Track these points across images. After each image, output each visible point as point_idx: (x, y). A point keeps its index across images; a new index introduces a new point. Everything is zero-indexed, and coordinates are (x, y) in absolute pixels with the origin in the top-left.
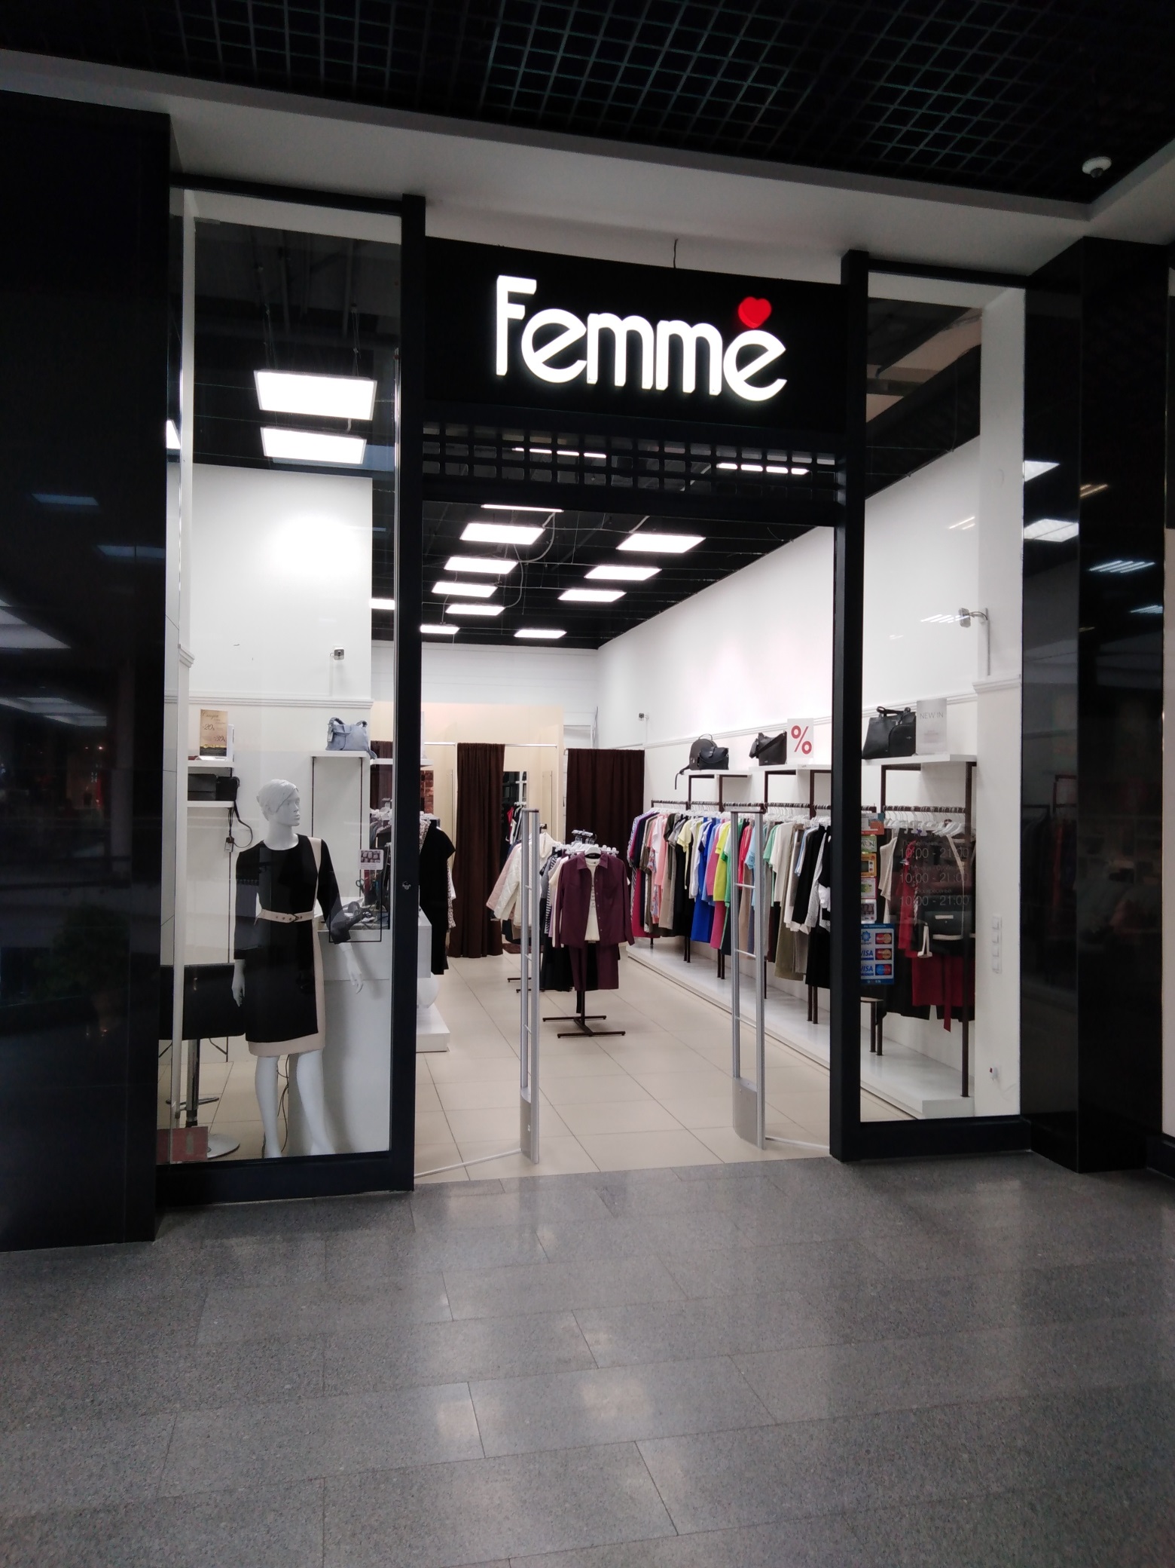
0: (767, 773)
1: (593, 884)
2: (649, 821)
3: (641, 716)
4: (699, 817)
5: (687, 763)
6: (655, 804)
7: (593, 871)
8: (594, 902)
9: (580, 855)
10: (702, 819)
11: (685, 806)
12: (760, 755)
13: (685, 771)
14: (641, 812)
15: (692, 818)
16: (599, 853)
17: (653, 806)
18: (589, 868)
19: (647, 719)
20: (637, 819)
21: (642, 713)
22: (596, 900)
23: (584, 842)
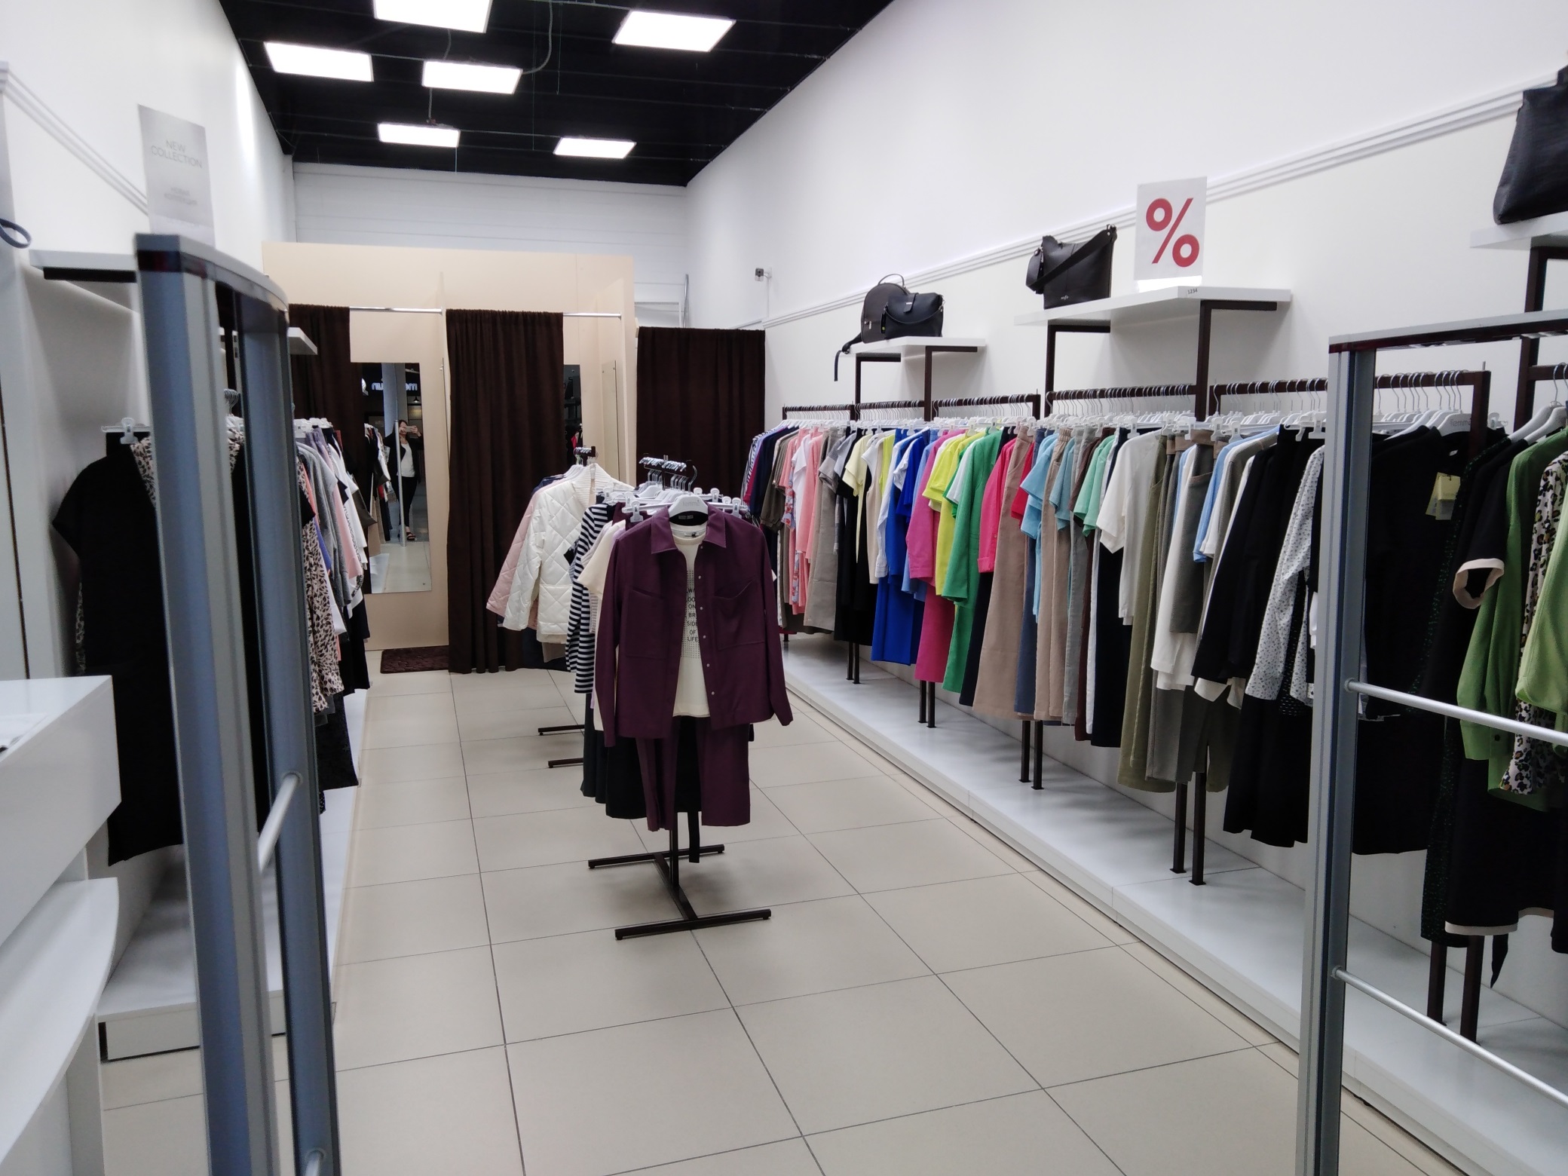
0: (1054, 328)
1: (691, 585)
2: (782, 441)
3: (760, 273)
4: (884, 430)
5: (857, 330)
6: (788, 414)
7: (690, 553)
8: (695, 628)
9: (659, 517)
10: (893, 433)
11: (848, 413)
12: (1047, 287)
13: (853, 346)
14: (762, 430)
15: (869, 433)
16: (704, 509)
17: (785, 417)
18: (681, 548)
19: (769, 278)
20: (760, 438)
21: (760, 267)
22: (699, 624)
23: (667, 484)
